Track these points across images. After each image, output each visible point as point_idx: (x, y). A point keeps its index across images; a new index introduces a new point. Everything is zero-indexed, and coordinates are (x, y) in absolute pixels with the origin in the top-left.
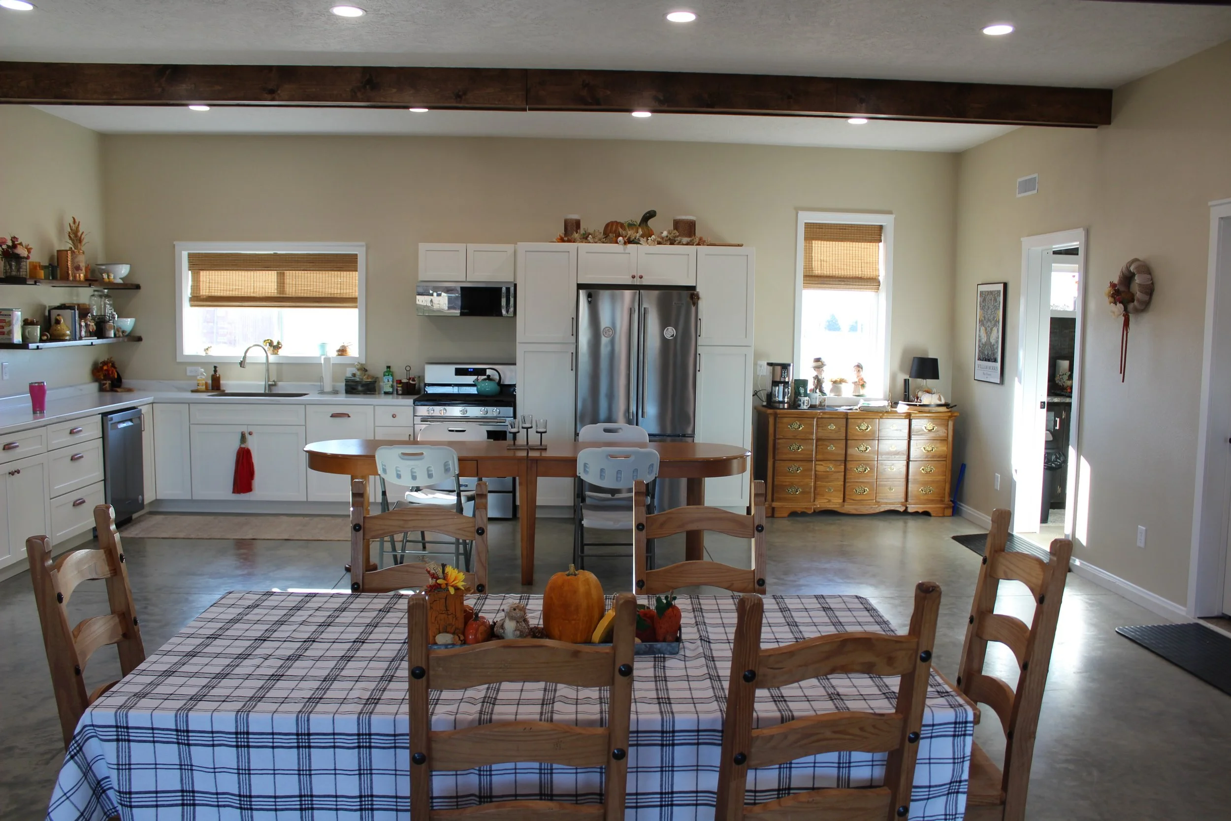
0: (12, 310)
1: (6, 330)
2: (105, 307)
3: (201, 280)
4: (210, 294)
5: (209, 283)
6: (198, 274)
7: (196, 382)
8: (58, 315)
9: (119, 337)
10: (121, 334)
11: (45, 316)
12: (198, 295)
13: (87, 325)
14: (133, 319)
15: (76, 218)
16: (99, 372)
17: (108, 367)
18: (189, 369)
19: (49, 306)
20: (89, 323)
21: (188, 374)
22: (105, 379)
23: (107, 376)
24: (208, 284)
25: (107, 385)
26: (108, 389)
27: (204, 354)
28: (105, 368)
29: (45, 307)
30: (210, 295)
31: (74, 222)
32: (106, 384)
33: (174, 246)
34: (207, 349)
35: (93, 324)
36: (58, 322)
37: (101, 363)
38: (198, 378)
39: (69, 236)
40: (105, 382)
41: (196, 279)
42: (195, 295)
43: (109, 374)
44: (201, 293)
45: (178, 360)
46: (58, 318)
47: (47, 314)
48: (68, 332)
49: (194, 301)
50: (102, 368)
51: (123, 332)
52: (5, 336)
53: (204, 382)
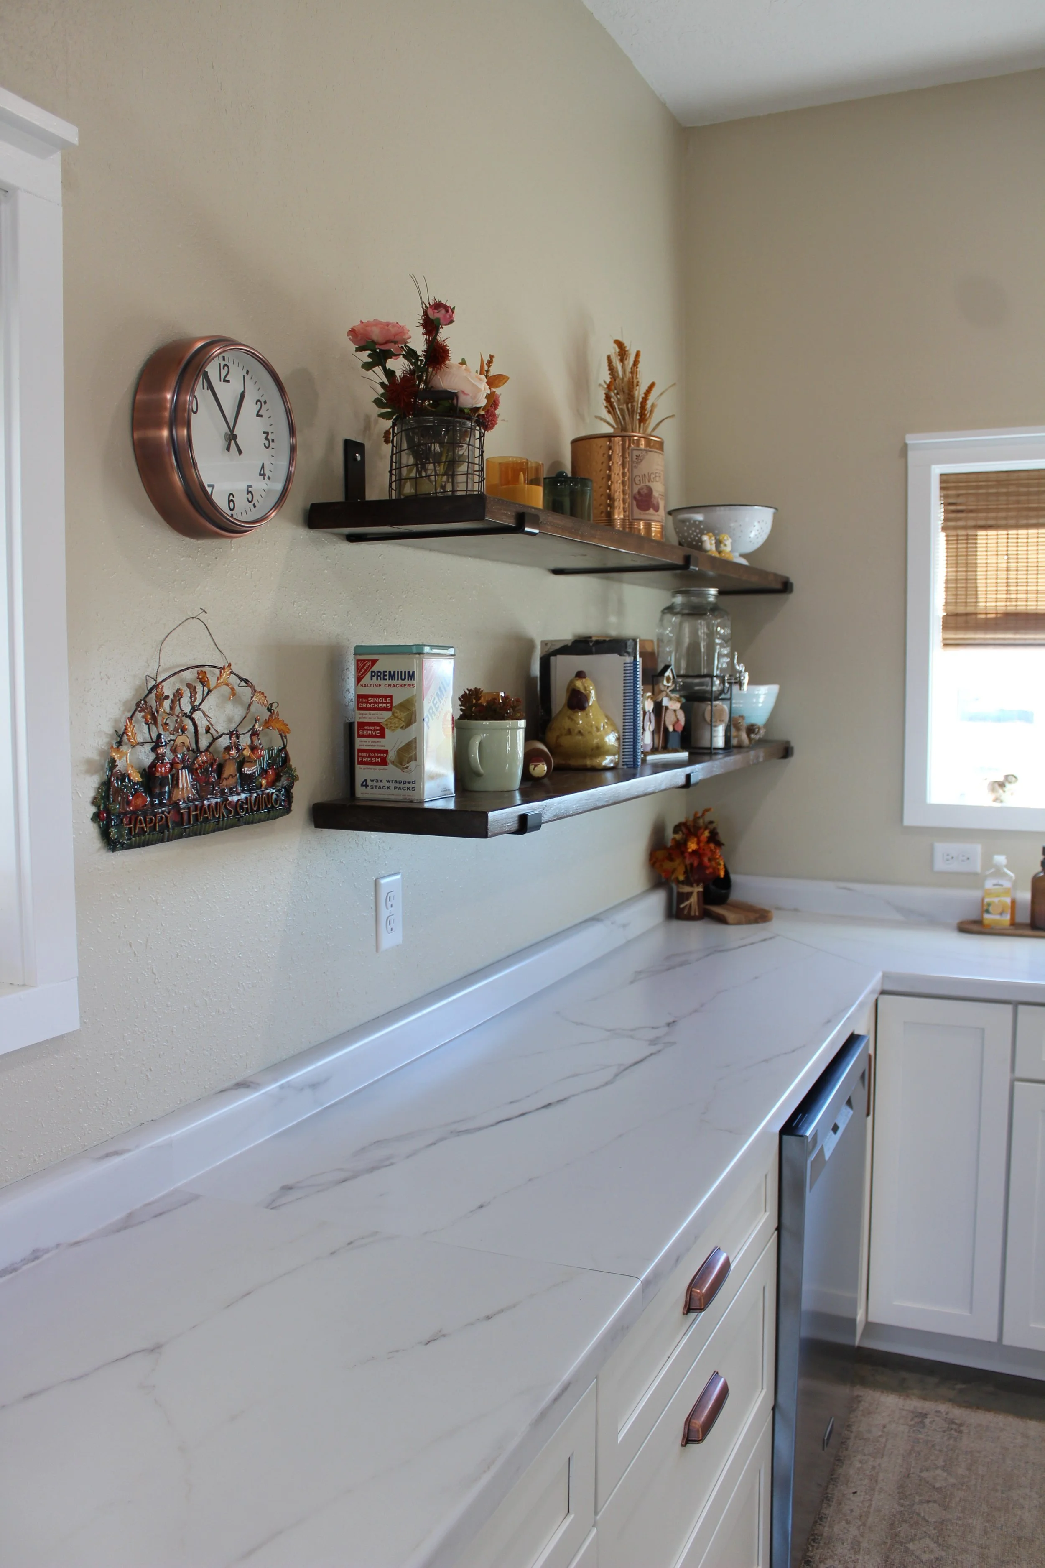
0: (417, 651)
1: (392, 742)
2: (711, 648)
3: (981, 560)
4: (1012, 607)
5: (1008, 569)
6: (971, 540)
7: (976, 894)
8: (580, 675)
9: (740, 747)
10: (744, 736)
11: (529, 681)
12: (970, 609)
13: (659, 709)
14: (774, 689)
15: (627, 344)
16: (671, 858)
17: (698, 843)
18: (941, 848)
19: (545, 643)
20: (666, 702)
21: (940, 865)
22: (688, 882)
23: (694, 874)
24: (1003, 575)
25: (694, 900)
26: (695, 911)
27: (985, 799)
28: (692, 846)
29: (529, 645)
30: (1011, 609)
31: (623, 352)
32: (689, 894)
33: (904, 450)
34: (1002, 785)
35: (677, 706)
36: (577, 701)
37: (677, 829)
38: (989, 884)
39: (608, 398)
40: (686, 889)
41: (962, 561)
42: (961, 609)
43: (701, 864)
44: (982, 605)
45: (908, 821)
46: (579, 684)
47: (536, 669)
48: (611, 739)
49: (957, 628)
50: (680, 847)
51: (751, 729)
52: (391, 772)
53: (1008, 900)
